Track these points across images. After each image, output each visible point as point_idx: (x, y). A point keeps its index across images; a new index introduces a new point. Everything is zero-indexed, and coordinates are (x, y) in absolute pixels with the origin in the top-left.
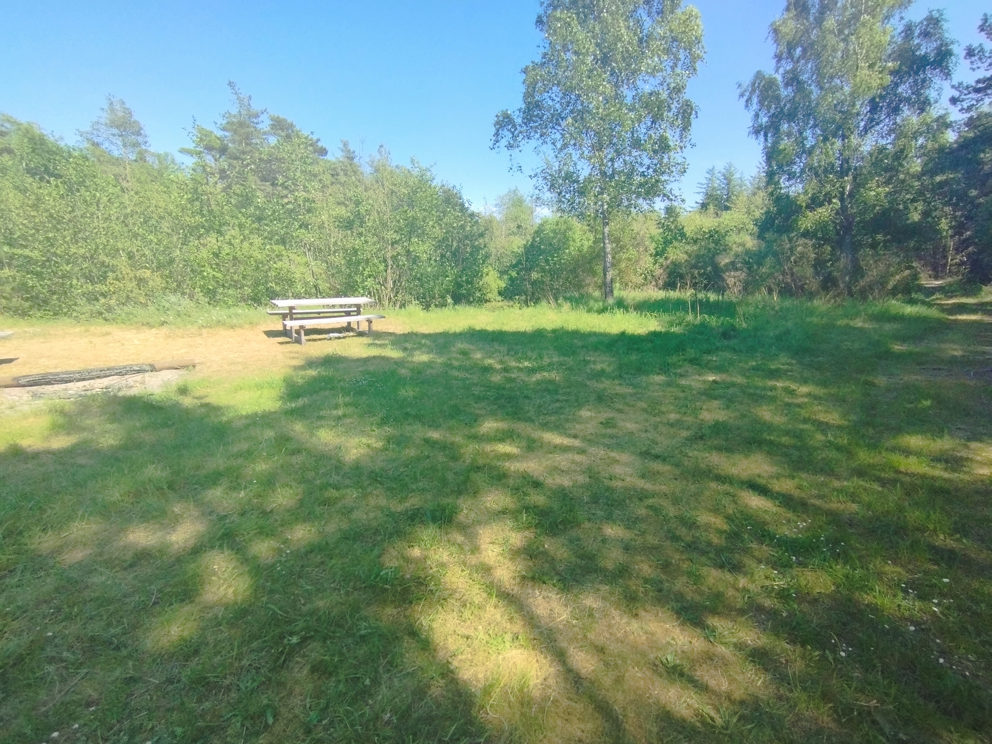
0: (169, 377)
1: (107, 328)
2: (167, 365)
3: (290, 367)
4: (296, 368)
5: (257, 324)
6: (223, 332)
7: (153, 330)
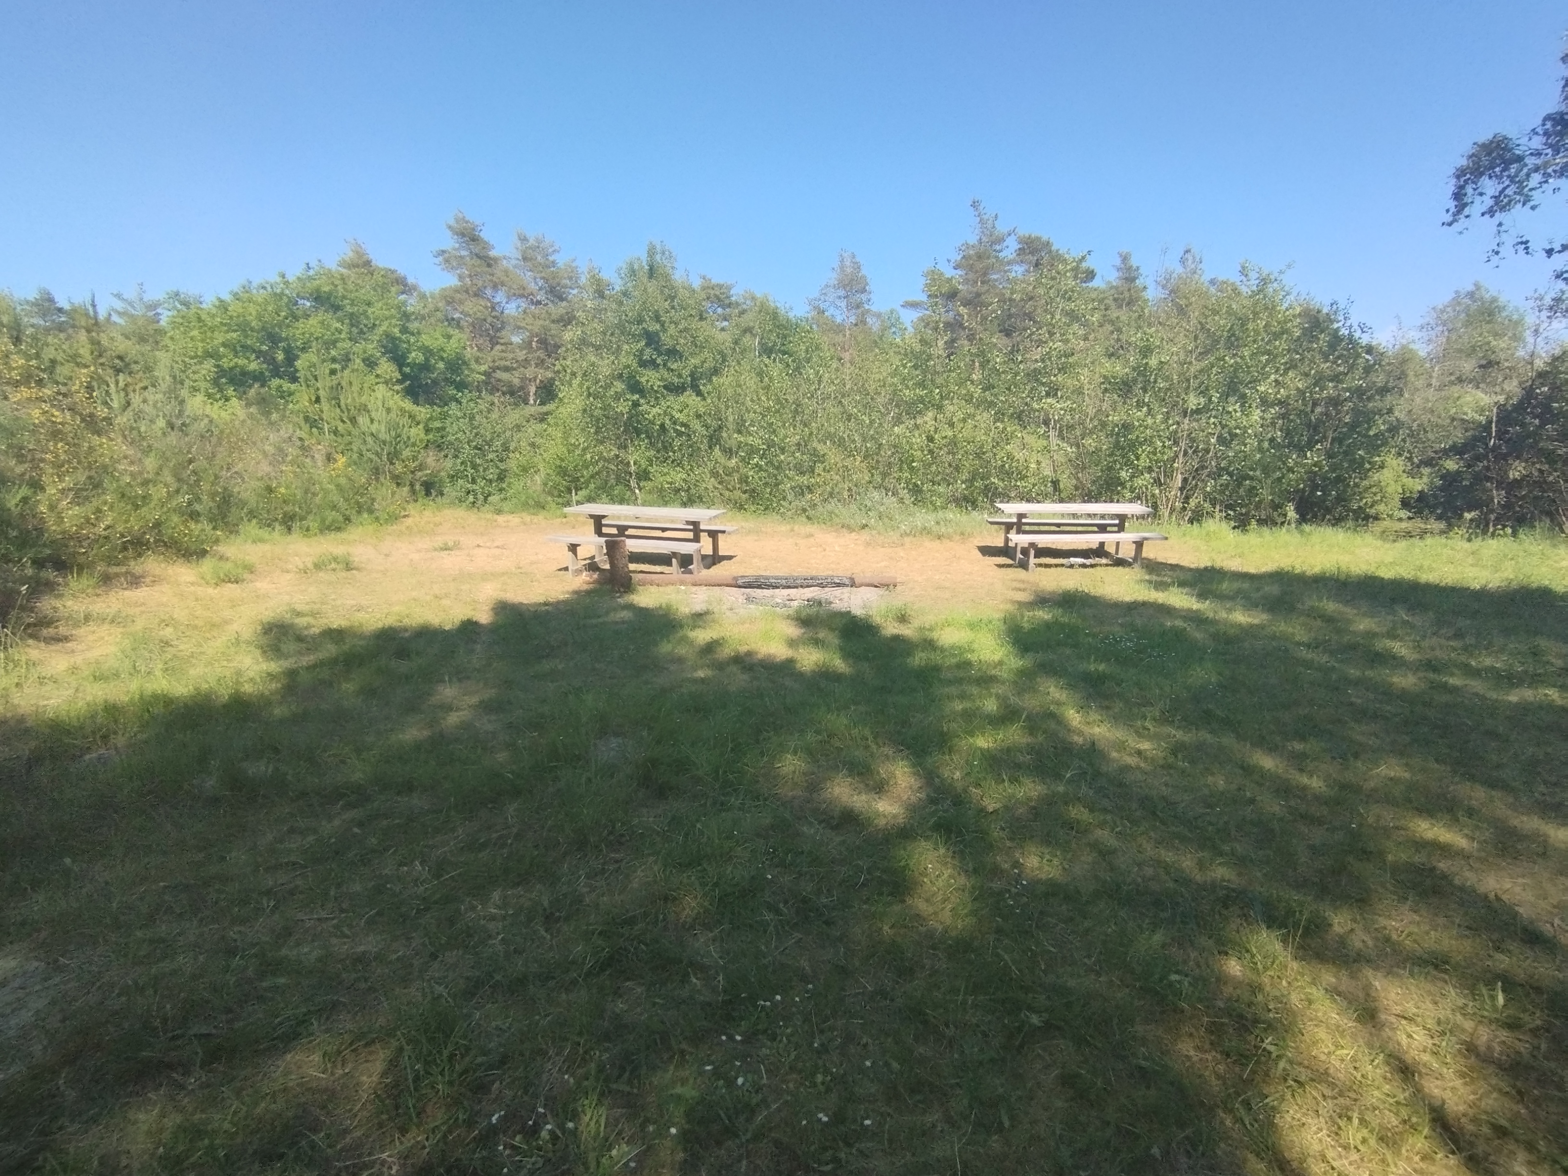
0: (868, 596)
1: (810, 528)
2: (867, 581)
3: (1013, 602)
4: (1021, 604)
5: (971, 535)
6: (928, 544)
7: (853, 534)
